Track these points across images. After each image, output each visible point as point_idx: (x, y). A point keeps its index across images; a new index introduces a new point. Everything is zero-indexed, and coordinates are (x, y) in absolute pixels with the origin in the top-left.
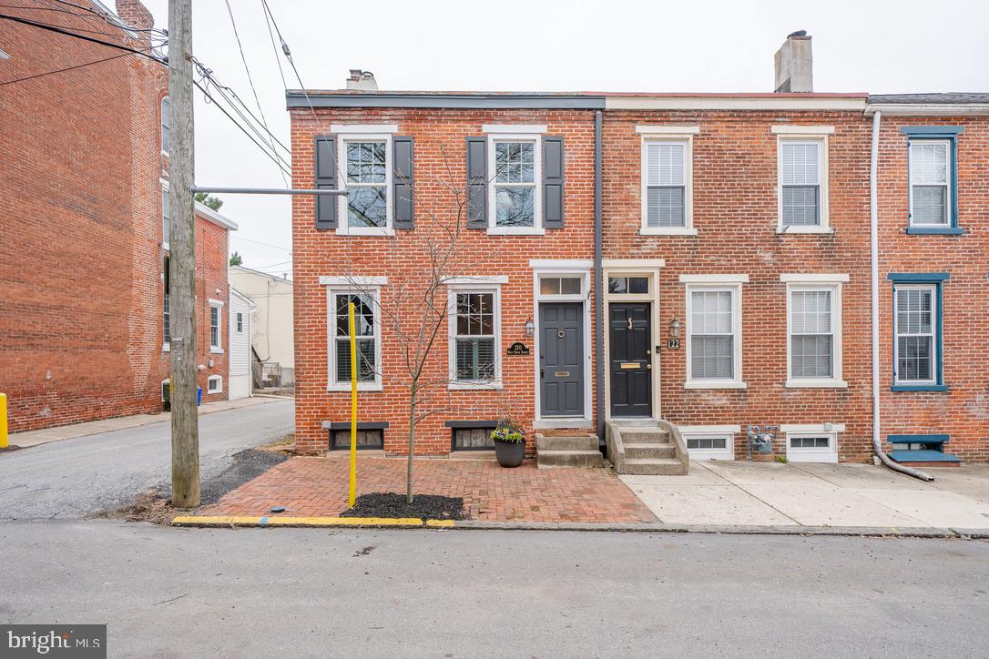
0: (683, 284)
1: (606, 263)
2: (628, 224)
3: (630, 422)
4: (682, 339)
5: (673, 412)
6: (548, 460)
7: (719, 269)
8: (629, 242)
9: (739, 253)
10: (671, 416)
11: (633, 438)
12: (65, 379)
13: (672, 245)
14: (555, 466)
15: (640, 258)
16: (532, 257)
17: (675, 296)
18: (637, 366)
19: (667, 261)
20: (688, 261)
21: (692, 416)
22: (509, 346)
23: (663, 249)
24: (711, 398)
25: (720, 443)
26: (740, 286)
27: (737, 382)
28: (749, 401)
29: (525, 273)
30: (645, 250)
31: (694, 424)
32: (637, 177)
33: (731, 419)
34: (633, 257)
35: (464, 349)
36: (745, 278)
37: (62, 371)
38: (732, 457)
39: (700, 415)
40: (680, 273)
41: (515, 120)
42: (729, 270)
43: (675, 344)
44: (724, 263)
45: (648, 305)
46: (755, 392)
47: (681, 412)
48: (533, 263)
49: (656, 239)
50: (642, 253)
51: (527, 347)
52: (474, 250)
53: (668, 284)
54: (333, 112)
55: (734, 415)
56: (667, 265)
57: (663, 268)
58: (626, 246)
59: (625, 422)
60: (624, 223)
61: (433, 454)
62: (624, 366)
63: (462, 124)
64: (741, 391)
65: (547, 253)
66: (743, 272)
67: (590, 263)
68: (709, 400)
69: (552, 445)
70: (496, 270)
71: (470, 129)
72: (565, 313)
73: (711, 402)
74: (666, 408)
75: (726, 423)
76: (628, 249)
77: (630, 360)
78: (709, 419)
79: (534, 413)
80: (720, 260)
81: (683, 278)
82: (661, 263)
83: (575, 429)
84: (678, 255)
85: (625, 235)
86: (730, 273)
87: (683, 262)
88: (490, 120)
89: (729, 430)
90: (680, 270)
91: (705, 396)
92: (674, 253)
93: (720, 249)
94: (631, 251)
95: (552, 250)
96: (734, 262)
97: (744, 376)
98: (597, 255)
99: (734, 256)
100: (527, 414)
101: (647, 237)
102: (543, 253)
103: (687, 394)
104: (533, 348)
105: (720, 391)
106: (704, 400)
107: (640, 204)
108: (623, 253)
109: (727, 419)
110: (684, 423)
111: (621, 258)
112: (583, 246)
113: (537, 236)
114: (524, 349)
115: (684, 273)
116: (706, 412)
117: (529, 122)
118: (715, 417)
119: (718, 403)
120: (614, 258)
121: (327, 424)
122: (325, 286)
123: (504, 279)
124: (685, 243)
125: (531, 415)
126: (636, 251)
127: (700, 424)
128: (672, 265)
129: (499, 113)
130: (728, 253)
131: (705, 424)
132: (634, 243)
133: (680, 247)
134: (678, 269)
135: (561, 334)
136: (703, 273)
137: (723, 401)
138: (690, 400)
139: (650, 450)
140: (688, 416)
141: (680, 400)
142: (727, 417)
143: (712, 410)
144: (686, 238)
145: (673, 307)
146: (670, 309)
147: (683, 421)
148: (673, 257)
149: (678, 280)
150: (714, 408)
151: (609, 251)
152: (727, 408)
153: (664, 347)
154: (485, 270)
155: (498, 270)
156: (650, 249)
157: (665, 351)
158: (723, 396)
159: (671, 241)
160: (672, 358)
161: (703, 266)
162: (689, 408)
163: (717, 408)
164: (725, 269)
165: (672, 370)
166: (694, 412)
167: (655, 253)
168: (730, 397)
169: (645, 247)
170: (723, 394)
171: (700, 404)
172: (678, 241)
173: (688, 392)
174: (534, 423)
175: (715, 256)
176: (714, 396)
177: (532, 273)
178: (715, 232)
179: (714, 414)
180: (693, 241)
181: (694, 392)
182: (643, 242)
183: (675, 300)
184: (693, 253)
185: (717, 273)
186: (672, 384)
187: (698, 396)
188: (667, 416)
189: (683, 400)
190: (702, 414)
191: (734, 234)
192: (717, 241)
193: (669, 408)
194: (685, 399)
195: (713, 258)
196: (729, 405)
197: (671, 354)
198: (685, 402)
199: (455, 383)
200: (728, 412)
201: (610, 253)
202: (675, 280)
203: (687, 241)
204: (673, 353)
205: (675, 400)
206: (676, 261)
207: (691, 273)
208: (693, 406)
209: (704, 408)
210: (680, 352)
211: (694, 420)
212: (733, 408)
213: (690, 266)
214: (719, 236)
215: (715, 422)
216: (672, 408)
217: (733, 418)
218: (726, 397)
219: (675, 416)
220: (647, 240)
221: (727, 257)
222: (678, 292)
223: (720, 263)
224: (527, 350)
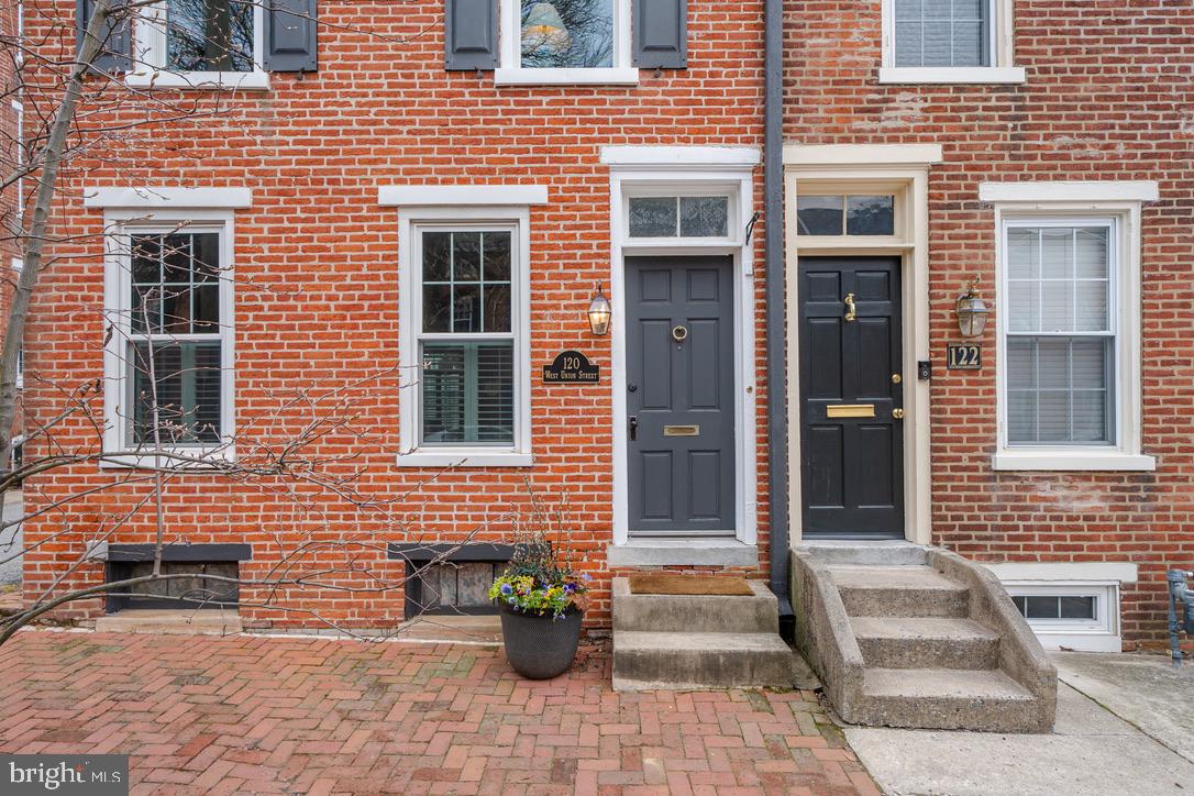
0: (990, 205)
1: (793, 153)
2: (847, 58)
3: (852, 551)
4: (985, 344)
5: (962, 528)
6: (640, 666)
7: (1083, 168)
8: (851, 101)
9: (1132, 126)
10: (958, 538)
11: (872, 603)
13: (960, 109)
14: (660, 684)
15: (878, 140)
16: (606, 141)
17: (967, 237)
18: (866, 411)
19: (946, 148)
20: (1002, 147)
21: (1011, 538)
22: (549, 360)
23: (937, 119)
24: (1060, 493)
25: (1081, 608)
26: (1136, 210)
27: (1127, 454)
28: (1160, 503)
29: (588, 180)
30: (891, 120)
31: (1019, 559)
33: (1112, 548)
34: (860, 140)
35: (442, 366)
36: (1148, 190)
38: (1115, 644)
39: (1032, 538)
40: (980, 178)
42: (1108, 171)
43: (969, 357)
44: (1093, 152)
45: (895, 263)
46: (1175, 479)
47: (984, 528)
48: (610, 154)
49: (919, 95)
50: (885, 130)
51: (593, 361)
52: (464, 122)
53: (950, 207)
55: (1119, 538)
56: (946, 158)
57: (936, 167)
58: (842, 110)
59: (842, 552)
60: (838, 54)
61: (359, 625)
62: (835, 412)
64: (1136, 475)
65: (643, 131)
66: (1143, 176)
67: (750, 155)
68: (1055, 499)
69: (651, 620)
70: (517, 171)
72: (689, 280)
73: (1062, 504)
74: (944, 518)
75: (1099, 559)
76: (848, 120)
77: (848, 397)
78: (1057, 548)
79: (609, 527)
80: (1082, 147)
81: (988, 191)
82: (933, 153)
83: (713, 568)
84: (976, 132)
85: (841, 85)
86: (1111, 177)
87: (989, 151)
89: (1107, 577)
90: (980, 171)
91: (1045, 489)
92: (966, 129)
93: (1084, 118)
94: (856, 124)
95: (657, 121)
96: (1121, 149)
97: (1145, 440)
98: (768, 134)
99: (1121, 137)
100: (593, 528)
101: (896, 88)
102: (633, 130)
103: (998, 483)
104: (608, 364)
105: (1085, 475)
106: (1045, 499)
108: (836, 130)
109: (1102, 548)
111: (829, 141)
112: (734, 112)
113: (618, 88)
114: (585, 365)
115: (992, 178)
116: (1048, 528)
118: (1072, 542)
119: (1078, 507)
120: (812, 141)
121: (99, 549)
122: (100, 210)
123: (538, 193)
124: (993, 103)
125: (605, 531)
126: (867, 125)
127: (1032, 559)
128: (958, 158)
130: (1105, 127)
131: (1045, 559)
132: (863, 104)
133: (980, 113)
134: (974, 168)
135: (680, 332)
136: (1039, 178)
137: (1094, 502)
138: (1006, 498)
140: (1001, 538)
141: (981, 499)
142: (1102, 542)
143: (1064, 523)
144: (997, 90)
145: (963, 263)
146: (955, 267)
147: (990, 552)
148: (963, 138)
149: (975, 196)
150: (1070, 518)
151: (801, 124)
152: (1102, 518)
153: (938, 364)
154: (491, 171)
155: (524, 171)
156: (903, 118)
157: (941, 374)
158: (1092, 489)
159: (958, 99)
160: (960, 392)
161: (1039, 161)
162: (1005, 518)
163: (1077, 518)
164: (1097, 168)
165: (960, 421)
166: (1016, 528)
167: (917, 129)
168: (1109, 493)
169: (892, 114)
170: (1093, 484)
171: (1032, 509)
172: (975, 99)
173: (1002, 479)
174: (610, 552)
175: (1071, 136)
176: (1069, 488)
177: (607, 180)
178: (1069, 74)
179: (1068, 534)
180: (1014, 99)
181: (1016, 479)
182: (886, 101)
183: (967, 246)
184: (1015, 128)
185: (1076, 178)
186: (959, 459)
187: (1026, 488)
188: (947, 538)
189: (989, 499)
190: (1036, 533)
191: (1120, 79)
192: (1076, 99)
193: (953, 518)
194: (994, 495)
195: (1066, 140)
196: (1107, 513)
197: (959, 383)
198: (994, 502)
199: (414, 450)
200: (1104, 528)
201: (803, 130)
202: (967, 197)
203: (998, 99)
204: (964, 379)
205: (968, 499)
206: (969, 147)
207: (1009, 178)
208: (1016, 514)
209: (1044, 518)
210: (980, 377)
211: (1017, 548)
212: (1119, 518)
213: (1007, 161)
214: (1082, 85)
215: (1072, 554)
216: (960, 518)
217: (1118, 544)
218: (1100, 493)
219: (969, 537)
220: (897, 97)
221: (1102, 137)
222: (976, 227)
223: (1083, 153)
224: (595, 369)
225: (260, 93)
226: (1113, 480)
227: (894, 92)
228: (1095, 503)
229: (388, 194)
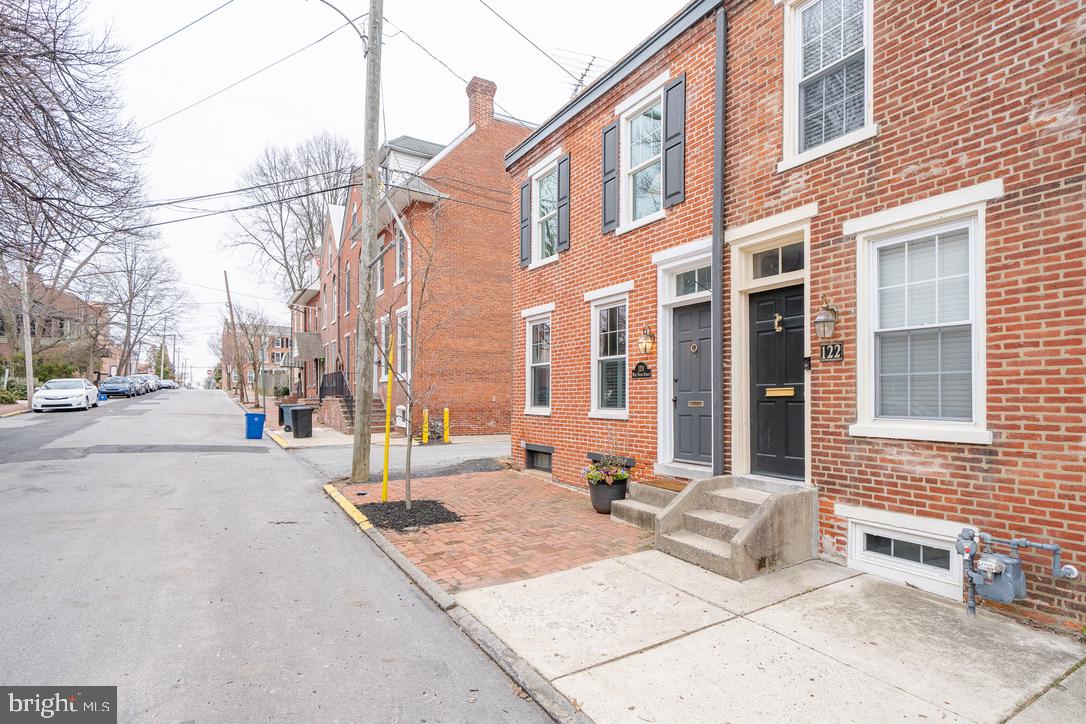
0: (854, 237)
1: (731, 235)
2: (761, 163)
4: (849, 342)
5: (830, 476)
7: (927, 187)
8: (764, 190)
9: (977, 136)
10: (826, 483)
12: (507, 402)
13: (831, 172)
14: (623, 521)
15: (779, 211)
16: (654, 251)
17: (835, 264)
18: (789, 392)
19: (821, 203)
20: (861, 191)
21: (865, 488)
22: (635, 367)
23: (815, 185)
24: (905, 458)
25: (937, 558)
26: (982, 210)
27: (976, 431)
28: (1003, 475)
29: (649, 273)
30: (787, 195)
31: (871, 505)
32: (776, 78)
33: (954, 510)
34: (768, 215)
36: (995, 188)
37: (504, 396)
38: (958, 593)
39: (882, 490)
40: (844, 219)
41: (641, 83)
42: (950, 184)
43: (834, 352)
44: (935, 171)
46: (1019, 454)
47: (845, 478)
48: (656, 257)
49: (804, 172)
50: (783, 203)
51: (649, 367)
52: (608, 257)
53: (823, 245)
54: (528, 158)
55: (960, 502)
56: (820, 211)
57: (814, 219)
58: (759, 198)
60: (757, 162)
62: (771, 393)
63: (601, 117)
64: (977, 448)
65: (668, 241)
66: (988, 178)
67: (707, 242)
68: (901, 462)
71: (606, 118)
72: (700, 315)
73: (906, 467)
74: (818, 467)
75: (941, 517)
76: (762, 203)
77: (779, 382)
79: (656, 453)
80: (927, 169)
81: (849, 227)
82: (812, 209)
84: (842, 185)
85: (758, 182)
86: (954, 188)
87: (851, 196)
88: (620, 98)
90: (844, 213)
91: (892, 453)
92: (835, 185)
93: (929, 144)
94: (767, 205)
95: (673, 235)
96: (964, 160)
97: (989, 417)
98: (724, 221)
99: (964, 149)
100: (650, 453)
101: (789, 172)
102: (664, 243)
103: (856, 446)
104: (656, 368)
105: (929, 445)
106: (892, 461)
107: (781, 121)
108: (755, 212)
109: (943, 508)
110: (849, 501)
111: (752, 220)
112: (705, 218)
113: (658, 222)
114: (646, 369)
115: (852, 217)
116: (895, 485)
117: (652, 76)
118: (916, 498)
119: (920, 470)
120: (743, 223)
121: (523, 444)
122: (525, 318)
123: (629, 285)
124: (855, 158)
125: (653, 454)
126: (773, 203)
127: (882, 507)
128: (829, 208)
129: (625, 84)
130: (949, 145)
131: (892, 509)
132: (772, 189)
133: (845, 170)
134: (840, 212)
135: (694, 347)
136: (889, 206)
137: (935, 467)
138: (862, 458)
139: (718, 526)
140: (857, 487)
141: (842, 456)
142: (943, 503)
143: (909, 482)
144: (858, 148)
145: (831, 284)
146: (826, 288)
147: (849, 496)
148: (833, 192)
149: (840, 233)
150: (913, 479)
151: (737, 214)
152: (943, 482)
153: (815, 358)
154: (616, 278)
155: (625, 275)
156: (793, 192)
157: (817, 365)
158: (934, 457)
159: (830, 165)
160: (829, 378)
161: (890, 193)
162: (860, 472)
163: (921, 480)
164: (940, 183)
165: (828, 399)
166: (869, 481)
167: (802, 196)
168: (950, 461)
169: (787, 190)
170: (935, 452)
171: (881, 468)
172: (841, 161)
173: (859, 443)
174: (655, 465)
175: (917, 163)
176: (913, 454)
177: (656, 272)
178: (917, 112)
179: (912, 492)
180: (870, 150)
181: (869, 443)
182: (783, 183)
183: (835, 271)
184: (870, 172)
185: (920, 197)
186: (828, 426)
187: (877, 451)
188: (820, 482)
189: (848, 457)
190: (885, 488)
191: (965, 98)
192: (922, 131)
193: (824, 468)
194: (853, 454)
195: (913, 168)
196: (948, 479)
197: (829, 371)
198: (852, 460)
199: (596, 411)
200: (945, 491)
201: (739, 218)
202: (835, 235)
203: (858, 155)
204: (832, 368)
205: (834, 456)
206: (837, 198)
207: (865, 213)
208: (869, 470)
209: (892, 476)
210: (843, 367)
211: (870, 497)
212: (959, 485)
213: (864, 200)
214: (928, 117)
215: (915, 508)
216: (828, 469)
217: (959, 507)
218: (940, 461)
219: (834, 484)
220: (790, 178)
221: (945, 155)
222: (841, 255)
223: (927, 174)
224: (649, 371)
225: (556, 262)
226: (954, 450)
227: (788, 175)
228: (937, 469)
229: (588, 296)
